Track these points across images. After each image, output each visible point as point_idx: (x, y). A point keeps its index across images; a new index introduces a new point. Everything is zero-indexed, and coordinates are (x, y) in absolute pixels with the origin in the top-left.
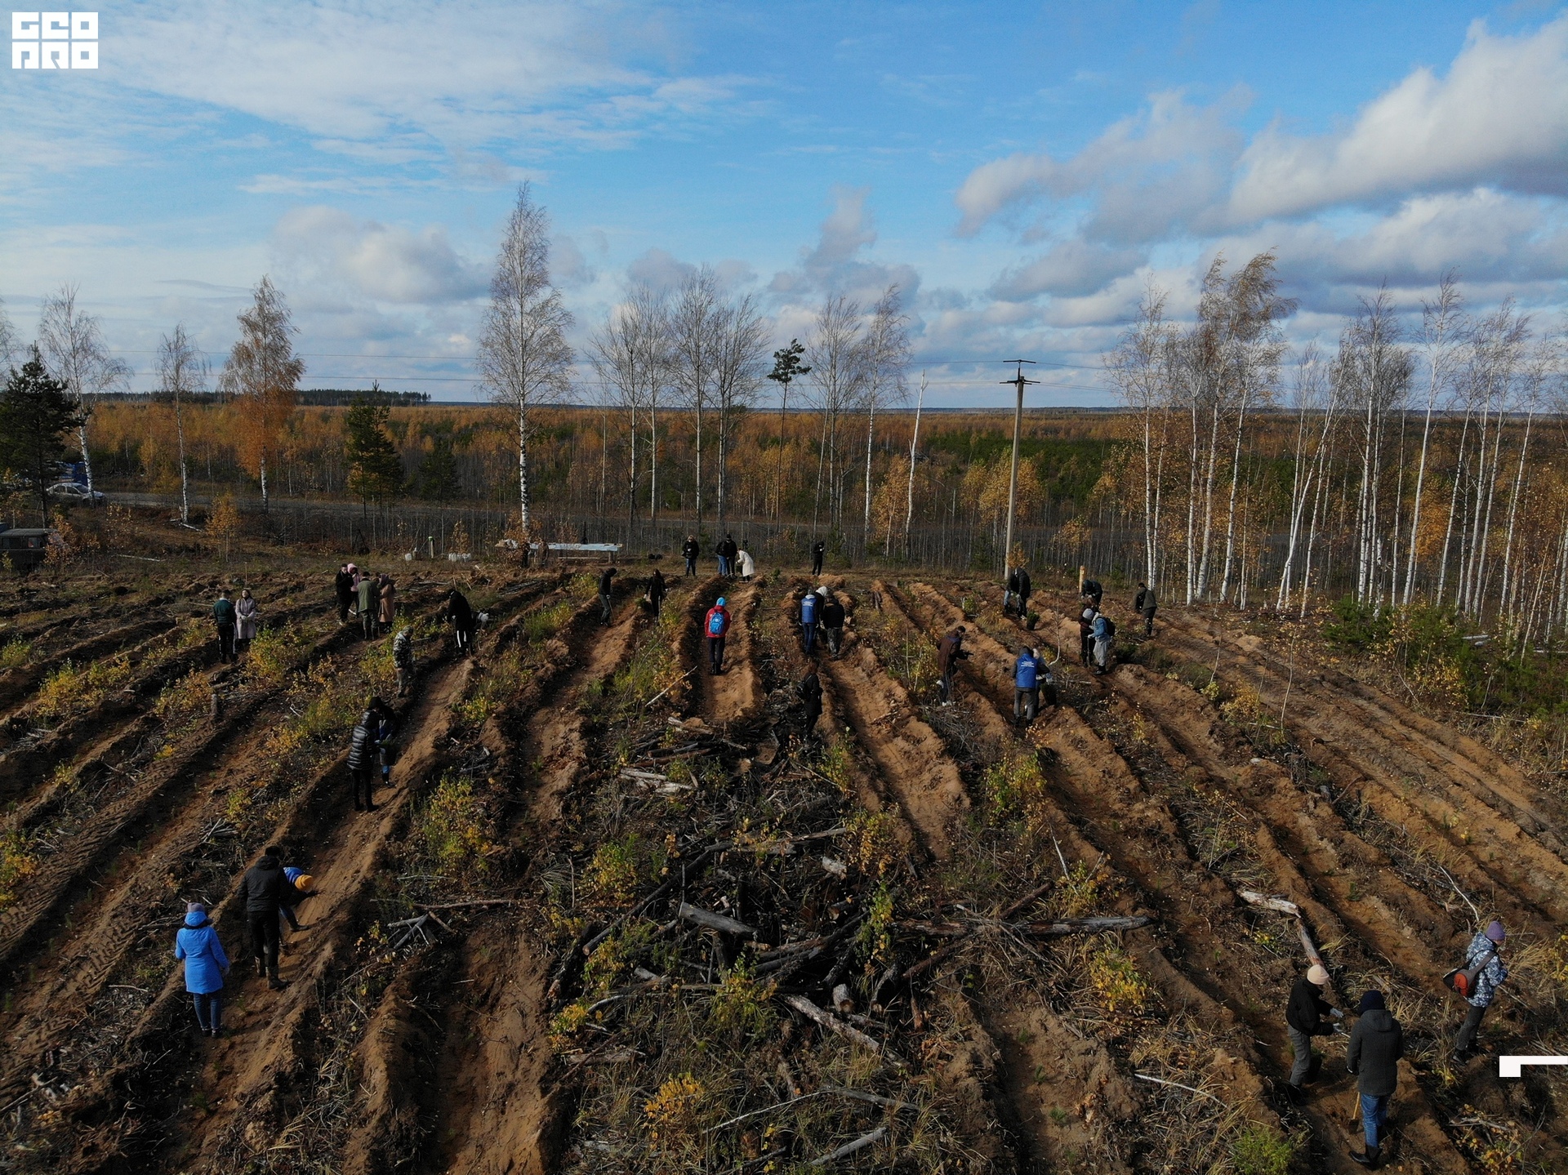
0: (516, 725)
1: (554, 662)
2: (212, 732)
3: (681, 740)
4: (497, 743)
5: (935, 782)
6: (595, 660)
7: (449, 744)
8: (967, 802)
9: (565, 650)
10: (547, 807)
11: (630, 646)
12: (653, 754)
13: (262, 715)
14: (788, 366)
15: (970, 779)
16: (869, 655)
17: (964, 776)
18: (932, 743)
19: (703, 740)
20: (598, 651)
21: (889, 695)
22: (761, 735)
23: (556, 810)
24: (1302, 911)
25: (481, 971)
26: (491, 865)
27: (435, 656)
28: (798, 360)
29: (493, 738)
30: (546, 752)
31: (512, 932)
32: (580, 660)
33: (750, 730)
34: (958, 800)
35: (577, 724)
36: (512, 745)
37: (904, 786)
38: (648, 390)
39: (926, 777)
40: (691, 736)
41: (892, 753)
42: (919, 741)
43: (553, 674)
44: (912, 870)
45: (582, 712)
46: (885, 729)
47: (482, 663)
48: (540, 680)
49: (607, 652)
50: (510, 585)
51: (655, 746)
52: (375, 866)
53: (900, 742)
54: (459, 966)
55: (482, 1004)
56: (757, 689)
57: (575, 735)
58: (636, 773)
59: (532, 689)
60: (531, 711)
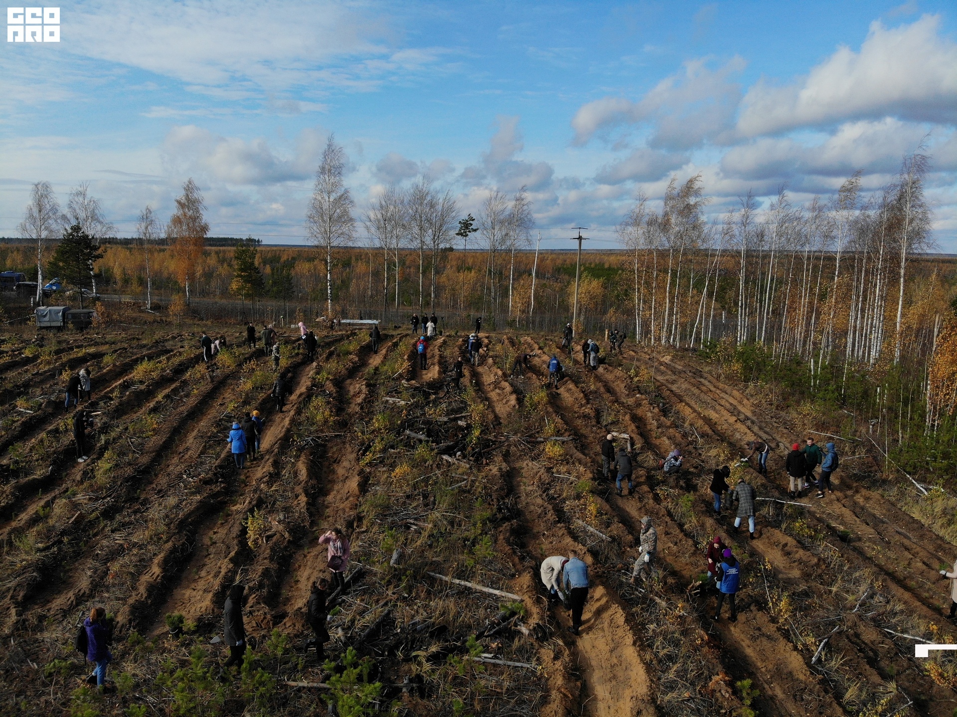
0: (339, 383)
1: (352, 363)
2: (210, 386)
3: (407, 389)
4: (332, 389)
5: (508, 401)
6: (370, 364)
7: (312, 389)
8: (517, 407)
9: (357, 359)
10: (354, 408)
11: (385, 358)
12: (396, 392)
13: (229, 381)
14: (467, 228)
15: (520, 401)
16: (490, 361)
17: (518, 399)
18: (508, 389)
19: (416, 389)
20: (371, 361)
21: (496, 374)
22: (441, 388)
23: (358, 409)
24: (631, 438)
25: (333, 453)
26: (335, 423)
27: (300, 361)
28: (471, 225)
29: (330, 387)
30: (352, 393)
31: (344, 443)
32: (363, 363)
33: (436, 386)
34: (514, 406)
35: (364, 383)
36: (338, 390)
37: (495, 404)
38: (394, 241)
39: (504, 401)
40: (411, 387)
41: (493, 395)
42: (504, 389)
43: (353, 367)
44: (492, 426)
45: (365, 379)
46: (492, 386)
47: (320, 364)
48: (347, 369)
49: (375, 361)
50: (327, 337)
51: (396, 390)
52: (290, 424)
53: (497, 391)
54: (325, 452)
55: (335, 462)
56: (440, 372)
57: (364, 387)
58: (388, 399)
59: (344, 372)
60: (344, 380)
